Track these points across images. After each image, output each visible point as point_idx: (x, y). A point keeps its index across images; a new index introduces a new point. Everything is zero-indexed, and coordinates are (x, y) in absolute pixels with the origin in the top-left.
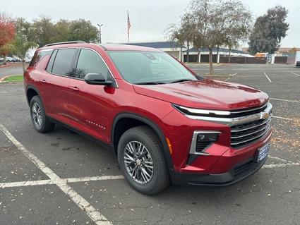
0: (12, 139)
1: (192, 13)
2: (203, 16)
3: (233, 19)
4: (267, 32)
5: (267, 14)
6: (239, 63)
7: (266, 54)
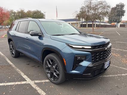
0: (9, 61)
1: (85, 6)
2: (89, 7)
3: (103, 9)
4: (116, 14)
5: (116, 6)
6: (104, 27)
7: (116, 23)
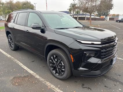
7: (104, 16)
